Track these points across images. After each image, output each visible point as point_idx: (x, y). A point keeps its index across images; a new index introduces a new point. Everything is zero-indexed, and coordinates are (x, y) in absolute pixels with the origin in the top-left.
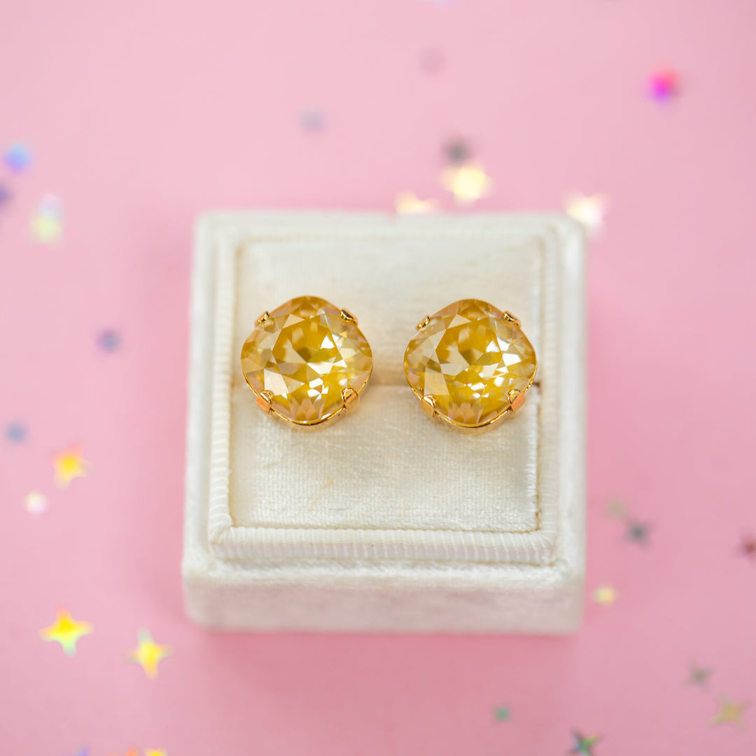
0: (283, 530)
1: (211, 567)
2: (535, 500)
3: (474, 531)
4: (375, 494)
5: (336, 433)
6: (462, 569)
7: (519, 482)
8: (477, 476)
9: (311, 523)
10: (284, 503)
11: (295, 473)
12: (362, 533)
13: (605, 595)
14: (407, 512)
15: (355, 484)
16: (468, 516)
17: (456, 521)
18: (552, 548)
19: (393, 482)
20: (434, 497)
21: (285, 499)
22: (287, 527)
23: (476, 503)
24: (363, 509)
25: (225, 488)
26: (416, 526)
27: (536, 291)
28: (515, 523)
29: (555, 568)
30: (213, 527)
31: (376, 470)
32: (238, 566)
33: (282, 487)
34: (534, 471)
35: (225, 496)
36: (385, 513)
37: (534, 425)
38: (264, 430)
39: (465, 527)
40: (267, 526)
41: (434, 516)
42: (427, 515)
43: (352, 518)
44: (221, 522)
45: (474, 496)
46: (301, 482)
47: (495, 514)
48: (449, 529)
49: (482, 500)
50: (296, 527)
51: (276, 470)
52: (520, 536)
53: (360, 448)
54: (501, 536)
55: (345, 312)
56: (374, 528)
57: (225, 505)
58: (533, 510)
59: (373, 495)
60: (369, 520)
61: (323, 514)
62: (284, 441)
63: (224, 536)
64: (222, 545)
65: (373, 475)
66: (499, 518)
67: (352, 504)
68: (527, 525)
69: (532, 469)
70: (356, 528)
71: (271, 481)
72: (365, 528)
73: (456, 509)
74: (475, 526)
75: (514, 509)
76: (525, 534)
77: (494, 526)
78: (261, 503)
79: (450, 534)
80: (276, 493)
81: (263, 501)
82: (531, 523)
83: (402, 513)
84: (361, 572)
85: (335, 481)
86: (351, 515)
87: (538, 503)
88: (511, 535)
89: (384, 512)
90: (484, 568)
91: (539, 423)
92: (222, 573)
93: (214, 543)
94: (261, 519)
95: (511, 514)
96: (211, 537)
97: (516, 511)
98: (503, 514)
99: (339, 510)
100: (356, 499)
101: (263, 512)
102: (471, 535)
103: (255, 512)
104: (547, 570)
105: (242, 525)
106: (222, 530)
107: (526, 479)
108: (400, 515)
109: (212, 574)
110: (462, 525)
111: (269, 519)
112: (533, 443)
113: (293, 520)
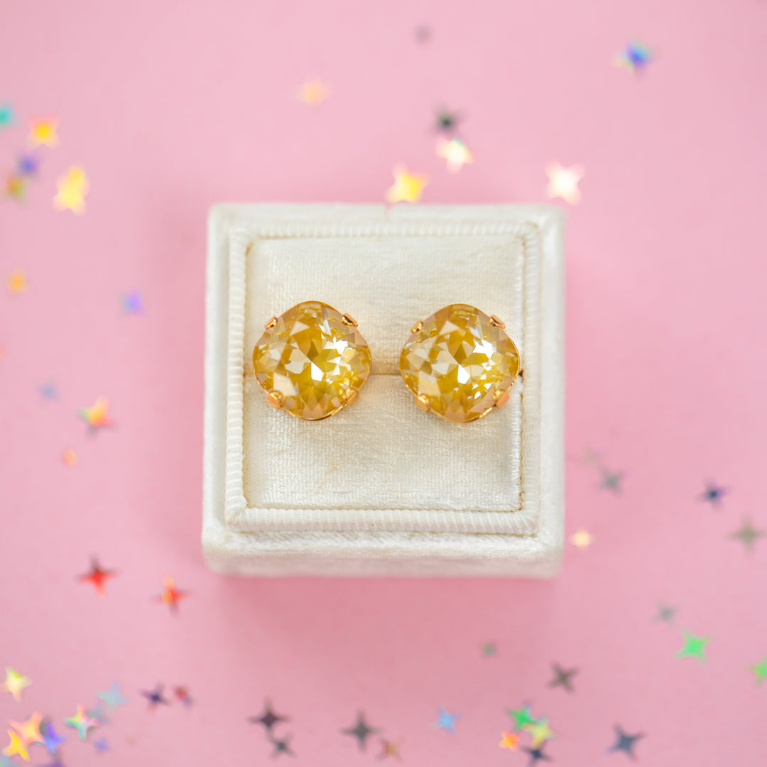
0: (292, 511)
1: (228, 539)
2: (518, 481)
3: (464, 510)
4: (375, 479)
5: (338, 422)
6: (454, 541)
7: (504, 467)
8: (467, 461)
9: (318, 504)
10: (293, 487)
11: (303, 459)
12: (363, 513)
13: (582, 539)
14: (403, 495)
15: (356, 470)
16: (459, 499)
17: (448, 502)
18: (533, 526)
19: (390, 467)
20: (428, 482)
21: (294, 484)
22: (296, 508)
23: (466, 486)
24: (364, 492)
25: (240, 472)
26: (411, 506)
27: (519, 286)
28: (501, 504)
29: (536, 539)
30: (230, 508)
31: (376, 456)
32: (253, 539)
33: (291, 472)
34: (517, 455)
35: (240, 480)
36: (384, 496)
37: (518, 412)
38: (274, 419)
39: (456, 507)
40: (278, 507)
41: (428, 498)
42: (421, 497)
43: (354, 500)
44: (237, 505)
45: (464, 481)
46: (308, 468)
47: (483, 497)
48: (441, 509)
49: (471, 484)
50: (304, 508)
51: (285, 456)
52: (505, 515)
53: (361, 436)
54: (488, 516)
55: (346, 318)
56: (374, 509)
57: (240, 489)
58: (517, 492)
59: (373, 480)
60: (369, 501)
61: (328, 497)
62: (292, 429)
63: (240, 517)
64: (237, 525)
65: (373, 461)
66: (486, 500)
67: (354, 487)
68: (512, 506)
69: (516, 454)
70: (357, 509)
71: (281, 467)
72: (366, 509)
73: (447, 493)
74: (465, 507)
75: (500, 492)
76: (509, 514)
77: (482, 507)
78: (272, 486)
79: (442, 514)
80: (285, 478)
81: (275, 485)
82: (515, 504)
83: (399, 496)
84: (363, 544)
85: (338, 467)
86: (353, 498)
87: (521, 484)
88: (497, 514)
89: (383, 494)
90: (473, 539)
91: (522, 410)
92: (239, 544)
93: (230, 524)
94: (272, 500)
95: (497, 497)
96: (228, 518)
97: (502, 494)
98: (490, 497)
99: (342, 493)
100: (357, 484)
101: (274, 494)
102: (462, 515)
103: (266, 494)
104: (529, 541)
105: (255, 506)
106: (237, 512)
107: (510, 464)
108: (398, 498)
109: (229, 547)
110: (452, 506)
111: (280, 501)
112: (517, 429)
113: (301, 502)
